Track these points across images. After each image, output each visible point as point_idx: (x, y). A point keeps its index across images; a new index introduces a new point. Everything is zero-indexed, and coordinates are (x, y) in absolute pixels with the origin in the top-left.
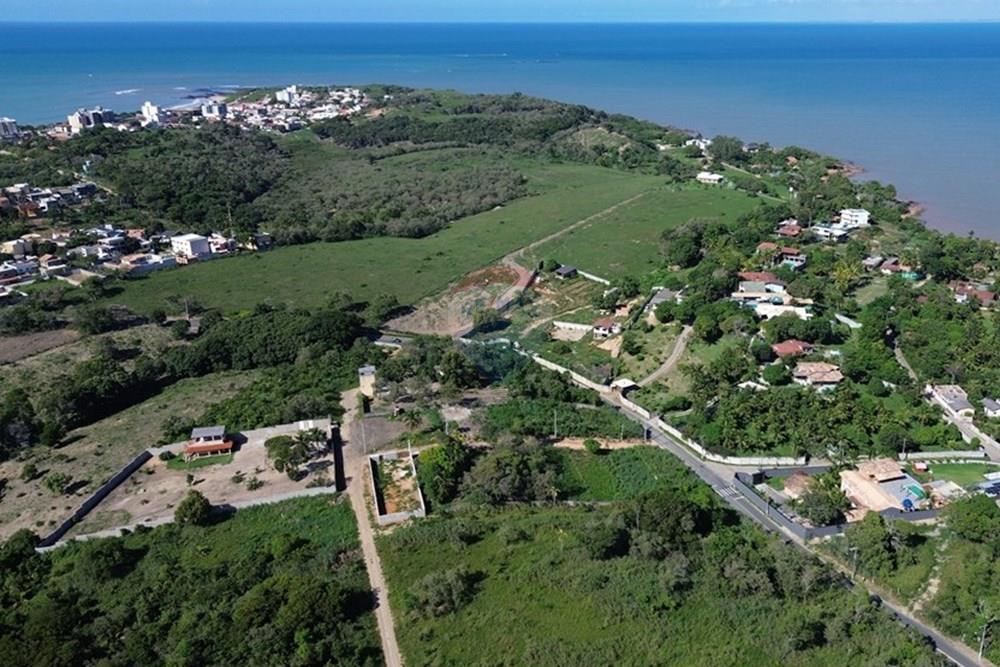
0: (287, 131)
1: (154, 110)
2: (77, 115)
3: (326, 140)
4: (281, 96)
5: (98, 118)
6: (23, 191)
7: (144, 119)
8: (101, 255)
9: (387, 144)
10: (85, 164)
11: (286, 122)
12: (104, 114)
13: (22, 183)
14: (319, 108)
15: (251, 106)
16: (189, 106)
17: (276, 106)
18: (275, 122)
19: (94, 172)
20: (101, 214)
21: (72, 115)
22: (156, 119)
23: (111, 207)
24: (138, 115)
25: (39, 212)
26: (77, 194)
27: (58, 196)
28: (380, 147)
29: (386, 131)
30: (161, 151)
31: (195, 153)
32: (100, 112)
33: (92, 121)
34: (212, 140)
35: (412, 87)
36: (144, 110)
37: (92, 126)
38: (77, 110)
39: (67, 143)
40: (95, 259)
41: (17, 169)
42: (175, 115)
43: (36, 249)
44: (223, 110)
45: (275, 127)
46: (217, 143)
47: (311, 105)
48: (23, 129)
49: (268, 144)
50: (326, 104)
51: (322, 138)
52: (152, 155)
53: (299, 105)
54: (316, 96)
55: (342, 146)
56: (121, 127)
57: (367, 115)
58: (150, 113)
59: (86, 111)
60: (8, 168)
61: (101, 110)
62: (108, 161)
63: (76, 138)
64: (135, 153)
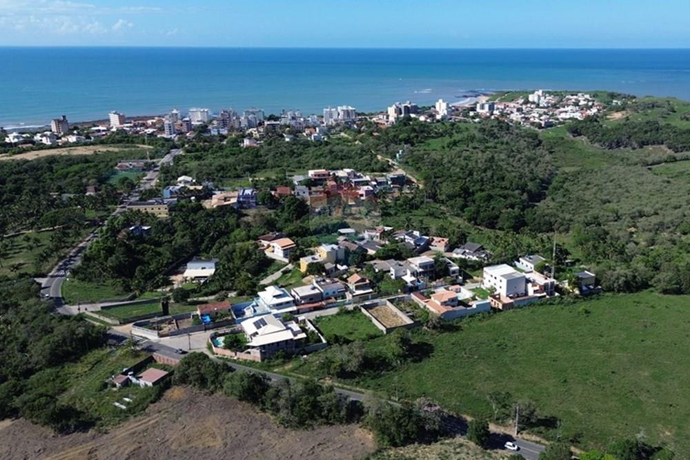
0: (543, 128)
1: (444, 105)
2: (394, 106)
3: (578, 138)
4: (531, 98)
5: (408, 110)
9: (641, 147)
10: (399, 152)
11: (541, 120)
12: (412, 107)
13: (349, 168)
14: (562, 109)
15: (512, 105)
16: (466, 103)
17: (529, 105)
18: (532, 119)
19: (405, 160)
21: (391, 106)
22: (447, 113)
24: (432, 109)
25: (358, 200)
26: (389, 183)
27: (374, 183)
28: (634, 149)
29: (641, 135)
30: (455, 143)
32: (409, 106)
33: (403, 112)
35: (632, 94)
36: (437, 105)
37: (402, 115)
38: (394, 103)
39: (387, 131)
41: (349, 152)
42: (457, 110)
44: (492, 108)
45: (533, 124)
47: (555, 106)
48: (359, 115)
50: (567, 106)
51: (574, 136)
52: (448, 147)
53: (546, 105)
54: (557, 98)
55: (596, 145)
56: (422, 118)
57: (608, 117)
58: (441, 109)
59: (400, 104)
60: (342, 151)
61: (410, 103)
63: (393, 126)
64: (435, 143)
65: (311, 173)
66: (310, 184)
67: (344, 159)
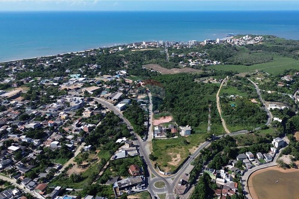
0: (241, 46)
4: (244, 38)
5: (209, 41)
6: (198, 54)
7: (217, 42)
8: (206, 63)
11: (242, 44)
12: (211, 40)
14: (250, 41)
15: (237, 40)
17: (242, 40)
18: (240, 44)
19: (207, 51)
20: (206, 58)
22: (218, 42)
23: (208, 57)
25: (199, 56)
26: (204, 55)
27: (202, 55)
30: (217, 49)
31: (222, 49)
34: (225, 47)
36: (217, 40)
37: (208, 43)
40: (205, 63)
42: (222, 41)
43: (199, 61)
44: (231, 41)
46: (226, 48)
49: (235, 49)
50: (252, 40)
53: (246, 40)
54: (252, 38)
56: (212, 43)
57: (258, 44)
58: (218, 41)
62: (209, 50)
63: (205, 45)
64: (213, 49)
65: (192, 53)
66: (192, 54)
67: (196, 51)
